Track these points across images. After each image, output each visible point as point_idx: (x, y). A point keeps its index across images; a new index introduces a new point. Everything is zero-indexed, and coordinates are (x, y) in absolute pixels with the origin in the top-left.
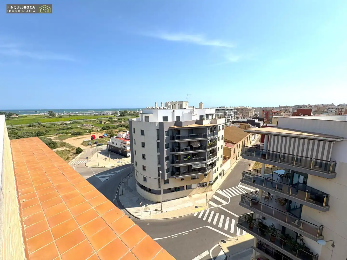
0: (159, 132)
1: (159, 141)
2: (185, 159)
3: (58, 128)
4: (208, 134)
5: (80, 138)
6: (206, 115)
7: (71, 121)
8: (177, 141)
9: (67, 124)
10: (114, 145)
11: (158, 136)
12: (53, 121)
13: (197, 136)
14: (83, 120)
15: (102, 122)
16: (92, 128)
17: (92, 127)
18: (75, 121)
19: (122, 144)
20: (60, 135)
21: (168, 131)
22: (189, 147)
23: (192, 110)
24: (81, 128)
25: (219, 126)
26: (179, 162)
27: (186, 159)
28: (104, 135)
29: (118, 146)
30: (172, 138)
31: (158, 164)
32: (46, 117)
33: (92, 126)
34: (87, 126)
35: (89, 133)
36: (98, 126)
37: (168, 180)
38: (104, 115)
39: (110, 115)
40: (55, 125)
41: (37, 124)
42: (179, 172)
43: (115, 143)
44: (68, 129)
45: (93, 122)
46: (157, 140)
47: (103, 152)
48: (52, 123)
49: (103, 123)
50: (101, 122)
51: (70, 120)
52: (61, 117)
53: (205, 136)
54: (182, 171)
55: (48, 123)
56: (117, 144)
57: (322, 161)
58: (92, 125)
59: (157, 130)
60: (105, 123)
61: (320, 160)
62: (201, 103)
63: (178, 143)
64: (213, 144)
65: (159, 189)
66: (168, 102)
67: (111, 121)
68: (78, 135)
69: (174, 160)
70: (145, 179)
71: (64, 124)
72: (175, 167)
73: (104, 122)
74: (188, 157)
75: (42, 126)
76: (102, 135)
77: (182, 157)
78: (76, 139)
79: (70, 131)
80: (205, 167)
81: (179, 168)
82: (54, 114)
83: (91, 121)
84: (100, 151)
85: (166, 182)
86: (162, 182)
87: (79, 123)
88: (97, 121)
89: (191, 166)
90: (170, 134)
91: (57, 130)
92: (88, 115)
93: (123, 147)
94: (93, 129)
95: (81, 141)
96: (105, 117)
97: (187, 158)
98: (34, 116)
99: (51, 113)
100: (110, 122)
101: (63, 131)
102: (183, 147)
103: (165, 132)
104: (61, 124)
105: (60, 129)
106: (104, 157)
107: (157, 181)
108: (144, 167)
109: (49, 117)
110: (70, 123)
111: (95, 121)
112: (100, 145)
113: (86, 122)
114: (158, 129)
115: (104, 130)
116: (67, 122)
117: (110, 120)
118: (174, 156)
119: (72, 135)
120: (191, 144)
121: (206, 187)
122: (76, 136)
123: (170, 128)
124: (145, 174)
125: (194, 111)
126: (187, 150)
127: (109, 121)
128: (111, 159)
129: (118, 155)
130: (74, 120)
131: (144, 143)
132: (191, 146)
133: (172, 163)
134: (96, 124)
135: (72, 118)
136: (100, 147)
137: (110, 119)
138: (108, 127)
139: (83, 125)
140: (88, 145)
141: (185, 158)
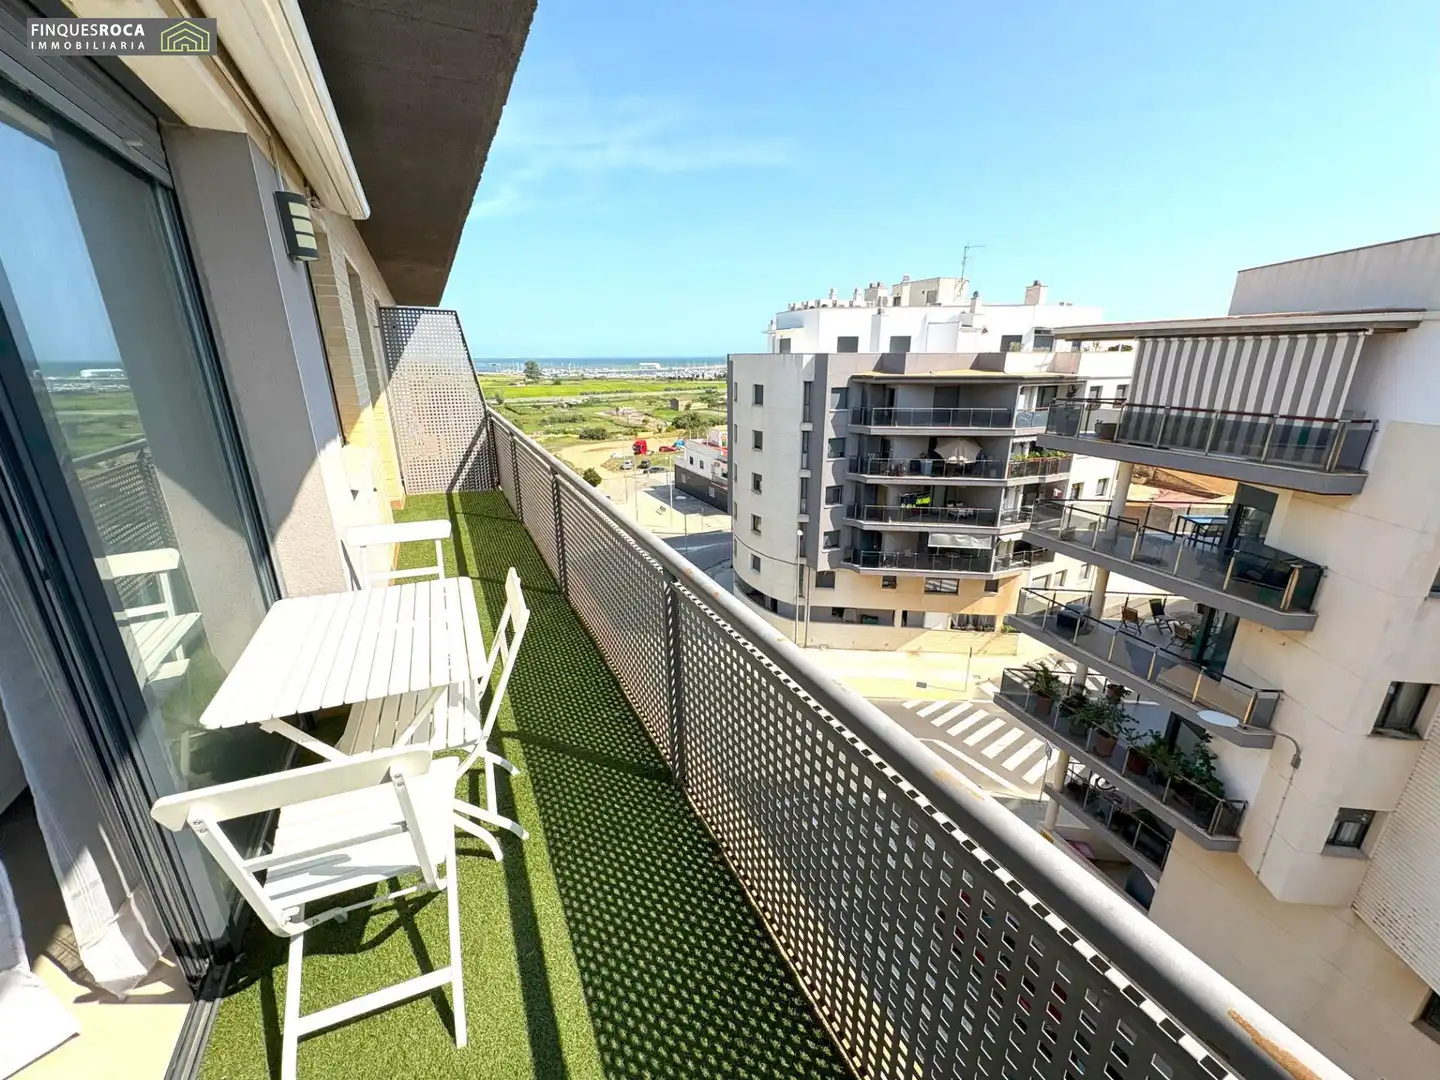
0: (812, 391)
1: (808, 427)
2: (903, 506)
3: (546, 417)
4: (1016, 414)
5: (602, 449)
6: (1037, 332)
7: (586, 397)
8: (876, 430)
9: (571, 406)
10: (695, 469)
11: (807, 407)
12: (536, 393)
13: (964, 419)
14: (618, 395)
15: (677, 402)
16: (644, 421)
17: (644, 417)
18: (594, 396)
19: (719, 465)
20: (551, 435)
21: (847, 388)
22: (929, 462)
23: (967, 310)
24: (612, 421)
25: (1090, 384)
26: (877, 515)
27: (909, 506)
28: (675, 446)
29: (706, 473)
30: (861, 417)
31: (801, 512)
32: (517, 380)
33: (646, 414)
34: (632, 414)
35: (631, 434)
36: (664, 416)
37: (831, 575)
38: (691, 379)
39: (711, 380)
40: (539, 407)
41: (495, 402)
42: (873, 549)
43: (697, 462)
44: (573, 420)
45: (650, 404)
46: (804, 421)
47: (660, 493)
48: (531, 399)
49: (681, 408)
50: (675, 404)
51: (581, 394)
52: (557, 383)
53: (1006, 419)
54: (888, 548)
55: (522, 400)
56: (705, 466)
57: (1330, 423)
58: (646, 411)
59: (806, 383)
60: (688, 407)
61: (1325, 420)
62: (1036, 283)
63: (882, 436)
64: (1046, 464)
65: (800, 602)
66: (879, 284)
67: (709, 401)
68: (598, 438)
69: (862, 502)
70: (756, 564)
71: (565, 405)
72: (862, 530)
73: (685, 403)
74: (919, 502)
75: (507, 408)
76: (670, 445)
77: (892, 495)
78: (591, 451)
79: (580, 427)
80: (990, 551)
81: (876, 537)
82: (541, 374)
83: (645, 398)
84: (653, 487)
85: (826, 581)
86: (810, 577)
87: (608, 403)
88: (664, 400)
89: (926, 535)
90: (855, 401)
91: (544, 421)
92: (637, 379)
93: (720, 475)
94: (647, 427)
95: (605, 456)
96: (692, 387)
97: (912, 500)
98: (489, 379)
99: (532, 371)
100: (706, 405)
101: (559, 426)
102: (900, 455)
103: (835, 390)
104: (555, 406)
105: (553, 421)
106: (659, 503)
107: (793, 572)
108: (756, 520)
109: (528, 383)
110: (580, 402)
111: (658, 398)
112: (656, 470)
113: (630, 400)
114: (810, 383)
115: (678, 427)
116: (573, 400)
117: (706, 399)
118: (862, 487)
119: (581, 437)
120: (937, 450)
121: (988, 635)
122: (591, 441)
123: (853, 377)
124: (758, 545)
125: (976, 312)
126: (916, 468)
127: (702, 400)
128: (673, 510)
129: (699, 504)
130: (594, 393)
131: (761, 433)
132: (939, 457)
133: (850, 514)
134: (658, 409)
135: (590, 386)
136: (653, 476)
137: (708, 392)
138: (693, 419)
139: (617, 410)
140: (622, 468)
141: (902, 500)
